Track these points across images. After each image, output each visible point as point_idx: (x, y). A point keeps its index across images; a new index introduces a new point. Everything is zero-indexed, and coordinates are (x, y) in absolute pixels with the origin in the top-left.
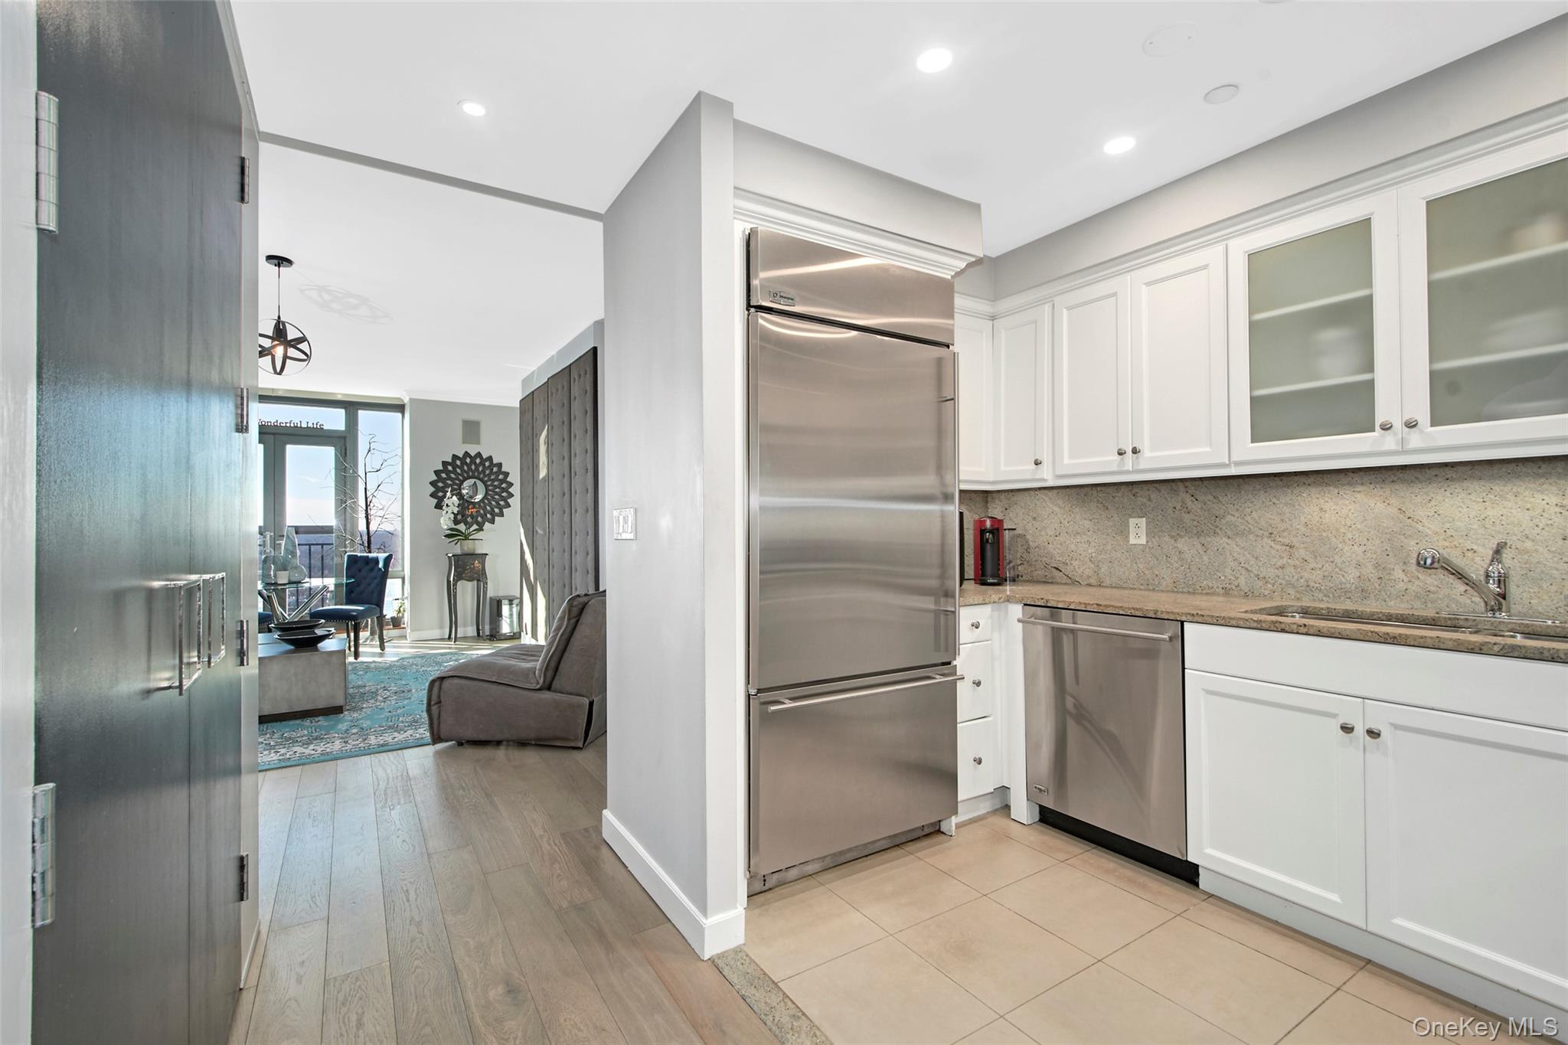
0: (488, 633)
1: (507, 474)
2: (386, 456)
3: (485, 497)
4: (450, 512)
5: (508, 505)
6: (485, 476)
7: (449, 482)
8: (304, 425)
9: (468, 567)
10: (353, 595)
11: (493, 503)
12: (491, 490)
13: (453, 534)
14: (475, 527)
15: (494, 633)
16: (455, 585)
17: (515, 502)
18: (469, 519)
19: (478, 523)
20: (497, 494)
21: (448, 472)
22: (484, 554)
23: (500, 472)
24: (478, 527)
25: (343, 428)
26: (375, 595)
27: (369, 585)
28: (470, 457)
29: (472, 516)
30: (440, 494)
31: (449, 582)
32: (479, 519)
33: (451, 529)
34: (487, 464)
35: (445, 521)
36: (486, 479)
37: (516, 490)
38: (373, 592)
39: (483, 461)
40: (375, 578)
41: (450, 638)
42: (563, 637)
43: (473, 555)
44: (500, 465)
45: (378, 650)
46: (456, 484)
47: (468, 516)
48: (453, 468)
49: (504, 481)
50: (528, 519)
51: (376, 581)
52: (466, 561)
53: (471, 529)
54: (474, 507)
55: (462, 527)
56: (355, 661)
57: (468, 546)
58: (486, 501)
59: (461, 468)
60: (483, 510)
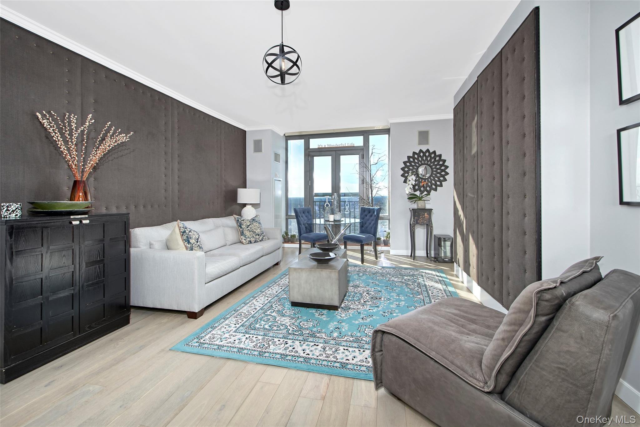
0: (433, 256)
1: (444, 161)
2: (380, 156)
3: (431, 175)
4: (410, 184)
5: (445, 180)
6: (431, 163)
7: (411, 168)
8: (347, 145)
9: (421, 217)
10: (363, 228)
11: (436, 179)
12: (434, 171)
13: (412, 198)
14: (425, 193)
15: (437, 256)
16: (414, 226)
17: (450, 178)
18: (422, 189)
19: (427, 191)
20: (438, 173)
21: (410, 162)
22: (431, 209)
23: (440, 159)
24: (427, 193)
25: (362, 145)
26: (373, 230)
27: (370, 223)
28: (423, 152)
29: (423, 186)
30: (406, 175)
31: (410, 224)
32: (428, 189)
33: (411, 194)
34: (433, 156)
35: (408, 189)
36: (432, 165)
37: (450, 170)
38: (371, 228)
39: (430, 154)
40: (373, 220)
41: (411, 256)
42: (527, 338)
43: (425, 210)
44: (440, 156)
45: (374, 259)
46: (415, 169)
47: (421, 187)
48: (413, 159)
49: (443, 165)
50: (460, 187)
51: (373, 222)
52: (420, 213)
53: (423, 194)
54: (425, 181)
55: (418, 193)
56: (362, 264)
57: (420, 204)
58: (432, 178)
59: (418, 159)
60: (430, 183)
